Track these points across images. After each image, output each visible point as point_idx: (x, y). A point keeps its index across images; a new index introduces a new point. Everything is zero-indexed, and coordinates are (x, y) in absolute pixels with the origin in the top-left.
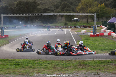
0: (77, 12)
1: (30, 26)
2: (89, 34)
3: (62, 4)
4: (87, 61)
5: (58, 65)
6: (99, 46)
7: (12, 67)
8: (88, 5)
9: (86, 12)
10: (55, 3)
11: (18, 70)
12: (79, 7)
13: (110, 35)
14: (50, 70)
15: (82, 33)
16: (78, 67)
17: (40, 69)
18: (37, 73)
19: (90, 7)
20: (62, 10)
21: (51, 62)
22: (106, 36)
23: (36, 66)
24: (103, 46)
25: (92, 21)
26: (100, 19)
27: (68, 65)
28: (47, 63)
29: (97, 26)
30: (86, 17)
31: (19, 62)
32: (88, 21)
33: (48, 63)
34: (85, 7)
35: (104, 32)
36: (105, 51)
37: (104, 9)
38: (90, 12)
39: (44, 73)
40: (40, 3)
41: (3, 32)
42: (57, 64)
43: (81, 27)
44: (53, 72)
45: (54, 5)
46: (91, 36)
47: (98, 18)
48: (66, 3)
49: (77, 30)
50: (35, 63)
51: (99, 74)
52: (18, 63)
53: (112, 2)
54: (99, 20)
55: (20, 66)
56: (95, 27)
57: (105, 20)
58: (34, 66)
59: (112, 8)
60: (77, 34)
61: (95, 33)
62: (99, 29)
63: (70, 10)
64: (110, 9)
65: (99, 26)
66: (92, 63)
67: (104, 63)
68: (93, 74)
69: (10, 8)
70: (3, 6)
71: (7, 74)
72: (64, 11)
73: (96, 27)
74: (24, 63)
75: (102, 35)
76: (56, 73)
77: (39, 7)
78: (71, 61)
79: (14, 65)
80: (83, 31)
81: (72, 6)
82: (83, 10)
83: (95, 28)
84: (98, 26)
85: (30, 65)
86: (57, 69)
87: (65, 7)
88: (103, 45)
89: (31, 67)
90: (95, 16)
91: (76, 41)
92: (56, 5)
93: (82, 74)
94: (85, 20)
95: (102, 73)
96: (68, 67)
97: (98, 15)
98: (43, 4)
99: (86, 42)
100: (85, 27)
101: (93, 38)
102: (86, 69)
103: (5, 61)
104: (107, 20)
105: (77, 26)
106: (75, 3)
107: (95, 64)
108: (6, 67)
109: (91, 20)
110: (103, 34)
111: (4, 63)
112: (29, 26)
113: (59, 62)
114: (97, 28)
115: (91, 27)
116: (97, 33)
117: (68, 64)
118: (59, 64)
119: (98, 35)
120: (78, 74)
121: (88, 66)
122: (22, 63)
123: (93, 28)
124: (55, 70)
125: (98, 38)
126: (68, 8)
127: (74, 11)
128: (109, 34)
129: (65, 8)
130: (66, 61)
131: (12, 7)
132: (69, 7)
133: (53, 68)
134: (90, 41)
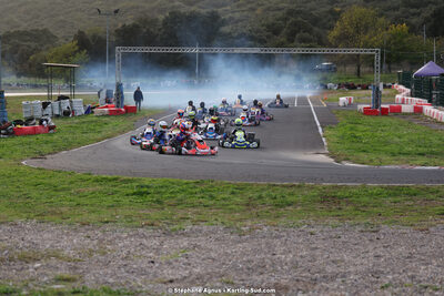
0: (330, 46)
1: (200, 82)
2: (361, 107)
3: (288, 23)
4: (347, 187)
5: (260, 197)
6: (386, 143)
7: (126, 200)
8: (361, 27)
9: (354, 47)
10: (271, 20)
11: (141, 212)
12: (335, 33)
13: (418, 110)
14: (236, 212)
15: (341, 104)
16: (319, 206)
17: (205, 211)
18: (195, 223)
19: (365, 33)
20: (288, 40)
21: (241, 189)
22: (406, 114)
23: (195, 200)
24: (397, 144)
25: (370, 72)
26: (392, 66)
27: (290, 199)
28: (231, 190)
29: (385, 86)
30: (355, 59)
31: (148, 187)
32: (359, 71)
33: (233, 193)
34: (352, 31)
35: (403, 103)
36: (402, 157)
37: (405, 40)
38: (365, 46)
39: (215, 222)
40: (231, 18)
41: (122, 97)
42: (257, 194)
43: (340, 86)
44: (241, 220)
45: (268, 26)
46: (367, 112)
47: (387, 62)
48: (299, 19)
49: (330, 96)
50: (194, 191)
51: (375, 229)
52: (145, 189)
53: (427, 20)
54: (390, 69)
55: (149, 198)
56: (378, 89)
57: (408, 69)
58: (189, 201)
59: (428, 36)
60: (329, 107)
61: (377, 106)
62: (389, 95)
63: (310, 41)
64: (423, 39)
65: (390, 87)
66: (358, 196)
67: (395, 195)
68: (358, 228)
69: (145, 30)
70: (127, 24)
71: (107, 222)
72: (293, 41)
73: (381, 88)
74: (163, 190)
75: (397, 111)
76: (249, 223)
77: (226, 29)
78: (299, 186)
79: (134, 194)
80: (343, 100)
81: (316, 29)
82: (345, 39)
83: (377, 91)
84: (388, 84)
85: (179, 196)
86: (254, 211)
87: (299, 32)
88: (397, 139)
89: (180, 202)
90: (377, 58)
91: (322, 127)
92: (273, 24)
93: (326, 229)
94: (351, 69)
95: (385, 228)
96: (289, 205)
97: (389, 56)
98: (237, 22)
99: (352, 129)
100: (352, 87)
101: (371, 119)
102: (340, 213)
103: (110, 183)
104: (412, 69)
105: (329, 85)
106: (325, 21)
107: (366, 199)
108: (109, 200)
109: (368, 69)
110: (400, 107)
111: (107, 187)
112: (196, 82)
113: (263, 190)
114: (384, 92)
115: (367, 88)
116: (383, 106)
117: (289, 194)
118: (264, 194)
119: (384, 112)
120: (312, 230)
121: (348, 203)
122: (159, 190)
123: (371, 92)
124: (248, 213)
125: (384, 120)
126: (307, 35)
127: (322, 43)
128: (415, 108)
129: (298, 35)
130: (283, 186)
131: (152, 30)
132: (310, 31)
133: (244, 208)
134: (360, 127)
